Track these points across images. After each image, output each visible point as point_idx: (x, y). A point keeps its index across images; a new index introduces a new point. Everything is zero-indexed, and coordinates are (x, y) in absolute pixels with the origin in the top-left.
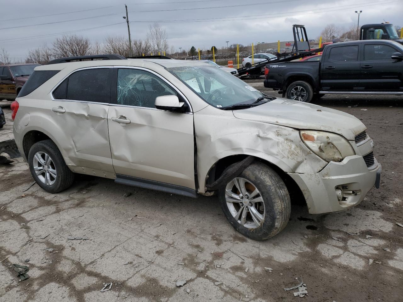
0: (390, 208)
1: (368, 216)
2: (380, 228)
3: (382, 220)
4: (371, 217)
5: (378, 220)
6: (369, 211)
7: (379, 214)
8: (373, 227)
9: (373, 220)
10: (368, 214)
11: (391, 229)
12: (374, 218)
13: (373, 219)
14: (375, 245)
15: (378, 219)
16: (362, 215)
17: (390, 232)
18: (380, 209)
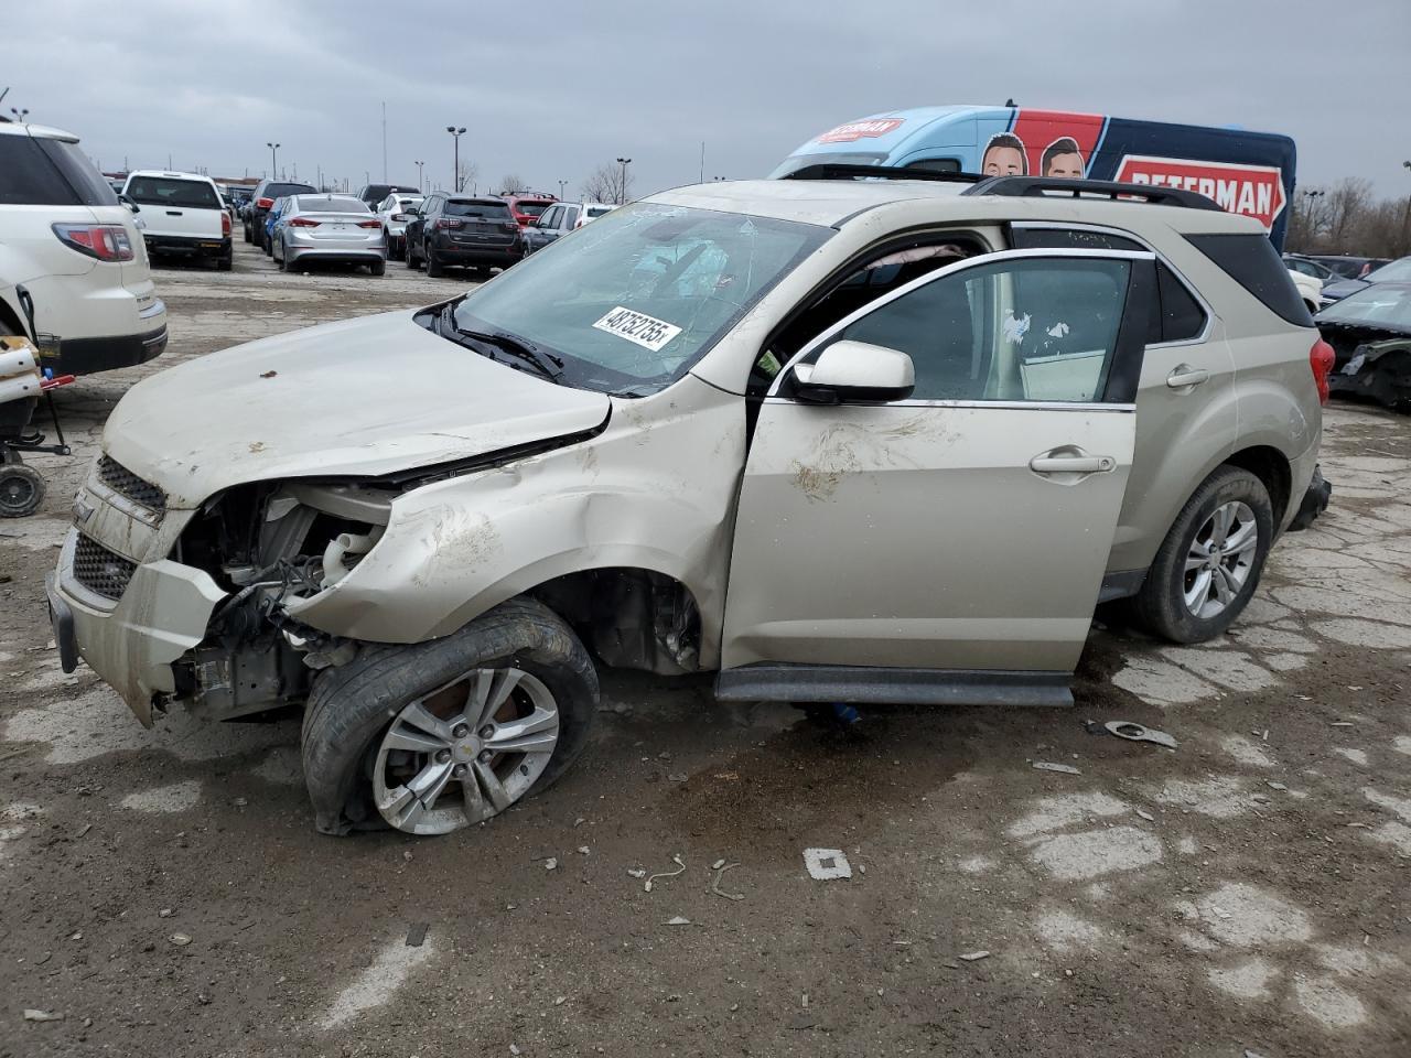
0: (21, 796)
1: (95, 736)
2: (45, 713)
3: (42, 739)
4: (83, 735)
5: (56, 734)
6: (95, 755)
7: (60, 757)
8: (66, 708)
9: (73, 729)
10: (95, 741)
11: (12, 721)
12: (72, 736)
13: (71, 732)
14: (50, 673)
15: (57, 737)
16: (112, 729)
17: (13, 715)
18: (61, 778)
